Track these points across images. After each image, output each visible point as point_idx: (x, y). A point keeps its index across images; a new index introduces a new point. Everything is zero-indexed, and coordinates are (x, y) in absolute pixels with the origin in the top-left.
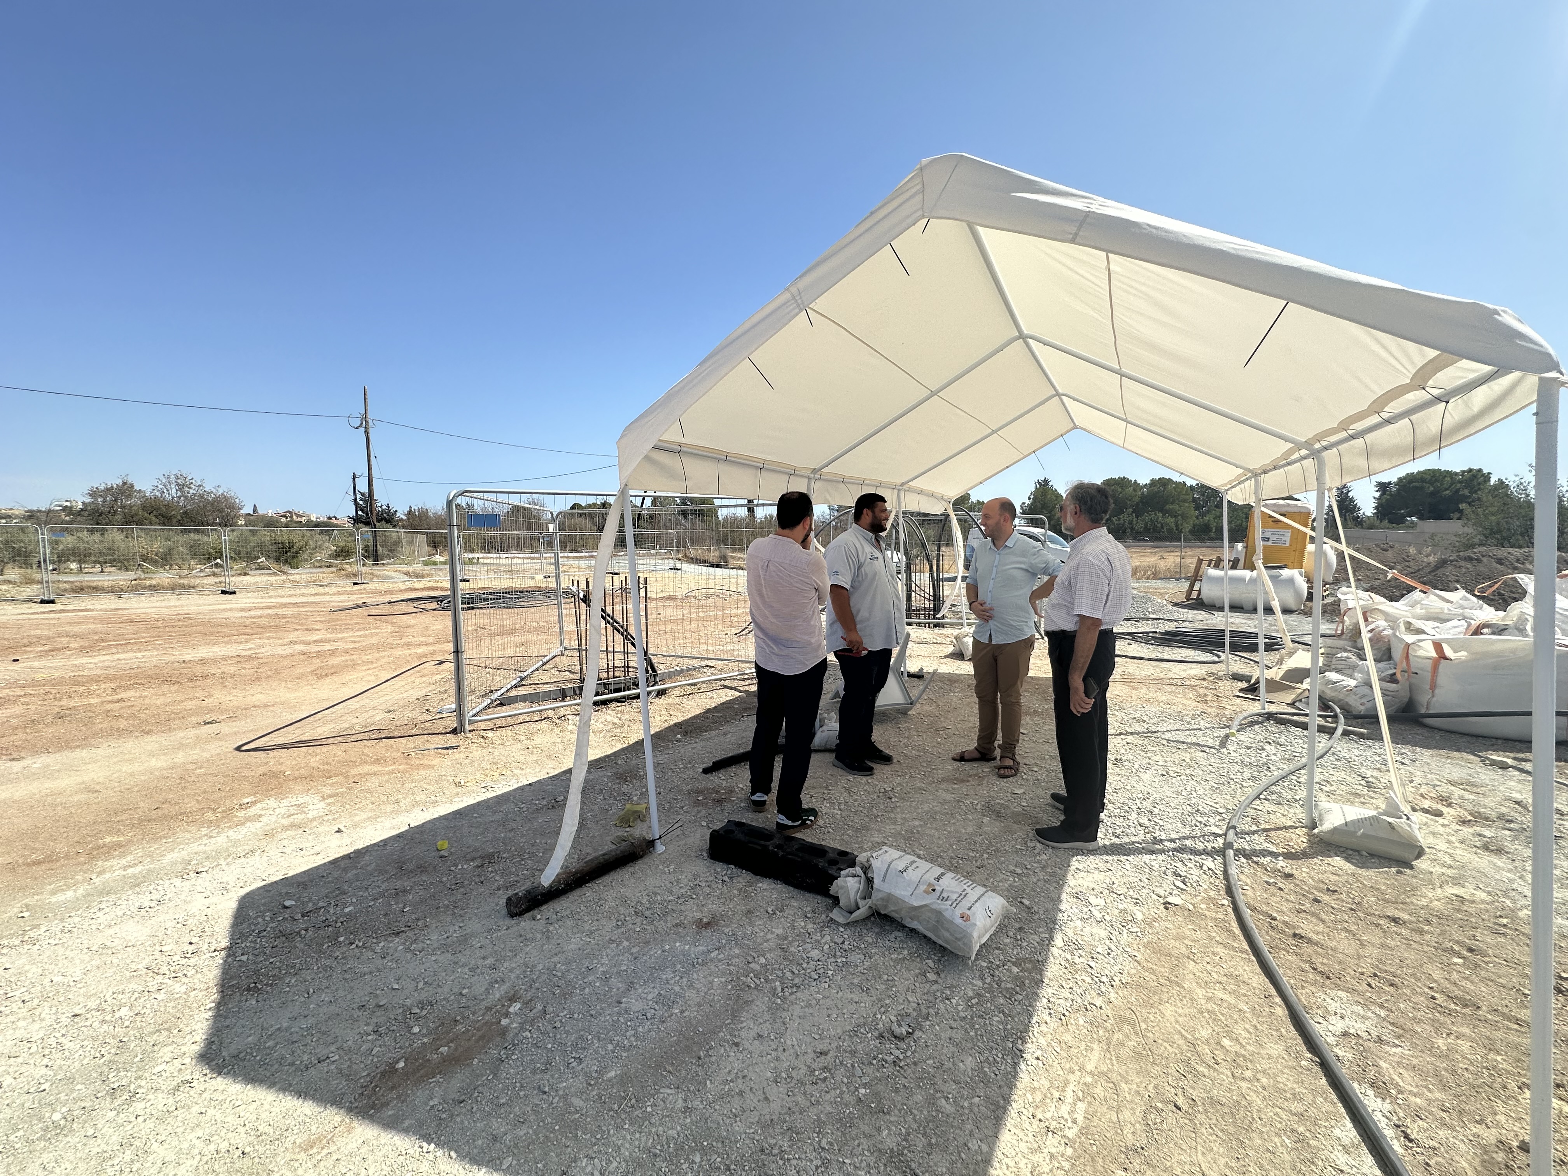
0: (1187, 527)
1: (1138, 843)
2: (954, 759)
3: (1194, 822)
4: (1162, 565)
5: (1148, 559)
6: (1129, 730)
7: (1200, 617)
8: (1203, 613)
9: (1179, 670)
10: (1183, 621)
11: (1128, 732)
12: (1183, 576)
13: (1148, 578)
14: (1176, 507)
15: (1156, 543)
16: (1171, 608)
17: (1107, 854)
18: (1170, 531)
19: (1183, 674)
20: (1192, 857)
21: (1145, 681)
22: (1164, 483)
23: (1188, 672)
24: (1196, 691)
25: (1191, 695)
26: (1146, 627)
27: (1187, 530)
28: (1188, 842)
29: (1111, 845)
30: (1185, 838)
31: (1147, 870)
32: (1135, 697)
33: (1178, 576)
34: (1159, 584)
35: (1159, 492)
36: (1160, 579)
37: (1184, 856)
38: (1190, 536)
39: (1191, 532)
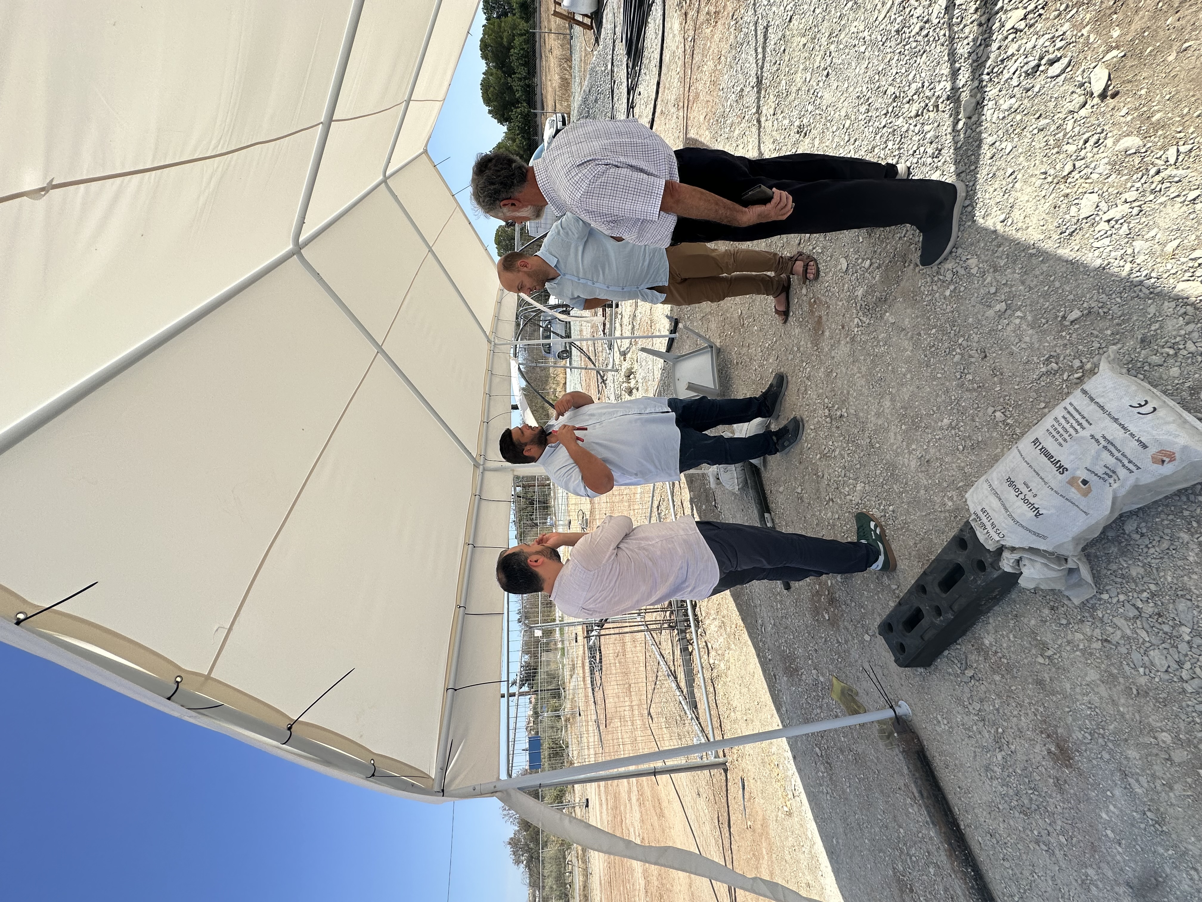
0: (523, 25)
1: (955, 124)
2: (785, 321)
3: (919, 38)
4: (557, 52)
5: (552, 65)
6: (754, 110)
7: (610, 15)
8: (605, 12)
9: (674, 42)
10: (615, 34)
11: (757, 112)
12: (568, 32)
13: (570, 67)
14: (506, 34)
15: (538, 55)
16: (601, 47)
17: (975, 172)
18: (527, 42)
19: (679, 38)
20: (995, 46)
21: (687, 83)
22: (484, 46)
23: (676, 32)
24: (702, 24)
25: (708, 31)
26: (621, 74)
27: (525, 24)
28: (963, 49)
29: (956, 163)
30: (952, 55)
31: (1019, 117)
32: (709, 98)
33: (568, 37)
34: (576, 57)
35: (492, 52)
36: (571, 55)
37: (992, 56)
38: (531, 22)
39: (527, 22)
